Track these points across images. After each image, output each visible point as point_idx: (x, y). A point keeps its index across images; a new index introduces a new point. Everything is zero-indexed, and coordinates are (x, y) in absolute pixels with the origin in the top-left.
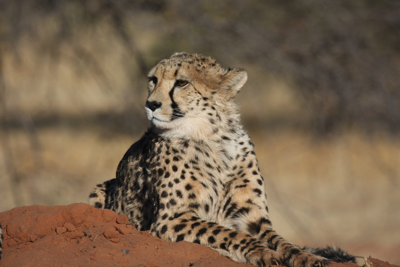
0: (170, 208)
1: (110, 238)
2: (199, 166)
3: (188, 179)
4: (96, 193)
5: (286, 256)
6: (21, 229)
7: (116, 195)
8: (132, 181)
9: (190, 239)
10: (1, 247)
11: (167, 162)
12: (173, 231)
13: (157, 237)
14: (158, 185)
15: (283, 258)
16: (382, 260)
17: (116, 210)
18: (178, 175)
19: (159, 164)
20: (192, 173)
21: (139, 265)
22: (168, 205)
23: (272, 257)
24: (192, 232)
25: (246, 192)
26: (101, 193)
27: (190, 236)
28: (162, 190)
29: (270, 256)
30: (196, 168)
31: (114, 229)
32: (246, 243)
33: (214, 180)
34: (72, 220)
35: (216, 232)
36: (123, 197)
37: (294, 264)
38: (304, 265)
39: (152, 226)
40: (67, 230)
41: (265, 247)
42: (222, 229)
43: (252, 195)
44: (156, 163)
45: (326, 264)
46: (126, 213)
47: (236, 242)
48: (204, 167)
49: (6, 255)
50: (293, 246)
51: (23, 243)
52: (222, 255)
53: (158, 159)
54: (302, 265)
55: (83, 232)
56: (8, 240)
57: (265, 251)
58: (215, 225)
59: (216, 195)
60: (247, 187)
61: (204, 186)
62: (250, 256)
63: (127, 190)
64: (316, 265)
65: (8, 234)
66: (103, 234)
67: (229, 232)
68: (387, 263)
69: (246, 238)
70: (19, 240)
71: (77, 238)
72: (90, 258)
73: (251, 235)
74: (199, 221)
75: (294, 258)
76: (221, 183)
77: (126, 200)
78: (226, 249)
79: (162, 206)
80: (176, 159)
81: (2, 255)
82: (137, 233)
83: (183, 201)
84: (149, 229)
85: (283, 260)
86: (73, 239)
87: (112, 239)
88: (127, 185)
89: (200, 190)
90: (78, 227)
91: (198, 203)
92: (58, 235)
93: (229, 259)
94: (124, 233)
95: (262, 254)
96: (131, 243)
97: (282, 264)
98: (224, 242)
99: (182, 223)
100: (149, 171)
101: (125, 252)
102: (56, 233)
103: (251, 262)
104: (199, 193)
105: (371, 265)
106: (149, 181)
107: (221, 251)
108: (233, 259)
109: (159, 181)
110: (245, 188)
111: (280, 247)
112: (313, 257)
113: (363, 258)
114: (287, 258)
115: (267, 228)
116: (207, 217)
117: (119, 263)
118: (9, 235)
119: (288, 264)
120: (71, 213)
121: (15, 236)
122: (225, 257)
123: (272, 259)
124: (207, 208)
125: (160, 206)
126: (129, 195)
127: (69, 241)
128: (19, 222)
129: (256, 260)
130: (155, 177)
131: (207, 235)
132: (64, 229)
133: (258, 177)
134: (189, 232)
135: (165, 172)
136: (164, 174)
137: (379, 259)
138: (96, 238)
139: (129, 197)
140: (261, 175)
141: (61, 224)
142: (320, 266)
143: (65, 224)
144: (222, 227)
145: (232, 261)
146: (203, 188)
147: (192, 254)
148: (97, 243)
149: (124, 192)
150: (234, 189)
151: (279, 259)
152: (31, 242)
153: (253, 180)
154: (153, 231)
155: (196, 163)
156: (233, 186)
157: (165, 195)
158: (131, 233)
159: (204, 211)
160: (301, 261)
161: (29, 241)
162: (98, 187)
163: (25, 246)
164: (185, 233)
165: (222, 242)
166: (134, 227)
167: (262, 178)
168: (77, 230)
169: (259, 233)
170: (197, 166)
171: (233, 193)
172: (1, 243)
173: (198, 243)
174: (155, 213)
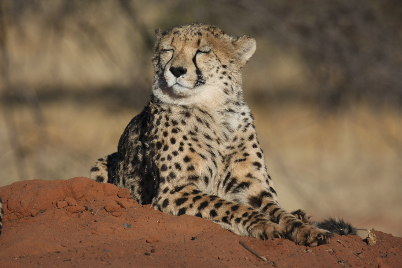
0: (171, 182)
1: (111, 212)
2: (198, 137)
3: (186, 152)
4: (97, 167)
5: (289, 230)
6: (22, 203)
7: (117, 170)
8: (133, 155)
9: (192, 212)
10: (1, 222)
11: (166, 134)
12: (175, 204)
13: (159, 211)
14: (158, 158)
15: (285, 231)
16: (385, 232)
17: (118, 185)
18: (176, 147)
19: (157, 137)
20: (190, 145)
21: (140, 239)
22: (168, 178)
23: (274, 230)
24: (194, 205)
25: (245, 166)
26: (103, 167)
27: (191, 210)
28: (161, 163)
29: (272, 229)
30: (194, 139)
31: (116, 203)
32: (248, 216)
33: (212, 152)
34: (73, 194)
35: (218, 205)
36: (124, 171)
37: (296, 237)
38: (307, 238)
39: (154, 201)
40: (68, 204)
41: (267, 220)
42: (224, 202)
43: (252, 169)
44: (154, 136)
45: (328, 237)
46: (127, 187)
47: (238, 215)
48: (203, 139)
49: (6, 230)
50: (295, 219)
51: (24, 217)
52: (224, 228)
53: (156, 131)
54: (305, 238)
55: (84, 206)
56: (9, 214)
57: (267, 224)
58: (216, 198)
59: (215, 166)
60: (246, 161)
61: (203, 157)
62: (252, 229)
63: (128, 164)
64: (319, 238)
65: (9, 208)
66: (104, 208)
67: (231, 205)
68: (391, 235)
69: (248, 211)
70: (19, 215)
71: (78, 213)
72: (91, 232)
73: (253, 208)
74: (200, 194)
75: (297, 231)
76: (220, 154)
77: (127, 174)
78: (228, 223)
79: (162, 180)
80: (174, 131)
81: (2, 230)
82: (138, 207)
83: (182, 173)
84: (151, 203)
85: (285, 233)
86: (74, 214)
87: (114, 213)
88: (128, 159)
89: (199, 162)
90: (79, 201)
91: (197, 174)
92: (59, 209)
93: (231, 233)
94: (126, 207)
95: (264, 228)
96: (133, 217)
97: (284, 237)
98: (225, 215)
99: (184, 197)
100: (147, 145)
101: (126, 226)
102: (56, 207)
103: (254, 235)
104: (197, 165)
105: (374, 237)
106: (147, 154)
107: (223, 225)
108: (236, 232)
109: (157, 155)
110: (244, 162)
111: (282, 220)
112: (315, 229)
113: (366, 230)
114: (289, 231)
115: (269, 201)
116: (207, 189)
117: (120, 237)
118: (9, 210)
119: (291, 237)
120: (72, 187)
121: (16, 211)
122: (227, 231)
123: (274, 232)
124: (206, 180)
125: (160, 180)
126: (130, 169)
127: (70, 216)
128: (20, 197)
129: (259, 233)
130: (153, 150)
131: (209, 208)
132: (65, 204)
133: (258, 150)
134: (191, 206)
135: (163, 145)
136: (163, 148)
137: (382, 231)
138: (97, 212)
139: (130, 171)
140: (260, 148)
141: (62, 198)
142: (323, 239)
143: (66, 198)
144: (224, 200)
145: (234, 234)
146: (201, 160)
147: (194, 228)
148: (99, 217)
149: (126, 166)
150: (233, 163)
151: (281, 232)
152: (32, 216)
153: (253, 152)
154: (154, 205)
155: (195, 134)
156: (233, 160)
157: (164, 168)
158: (132, 207)
159: (204, 183)
160: (303, 234)
161: (30, 216)
162: (99, 161)
163: (26, 221)
164: (186, 207)
165: (224, 215)
166: (135, 201)
167: (262, 151)
168: (78, 204)
169: (260, 206)
170: (196, 138)
171: (233, 167)
172: (2, 217)
173: (200, 217)
174: (155, 187)
